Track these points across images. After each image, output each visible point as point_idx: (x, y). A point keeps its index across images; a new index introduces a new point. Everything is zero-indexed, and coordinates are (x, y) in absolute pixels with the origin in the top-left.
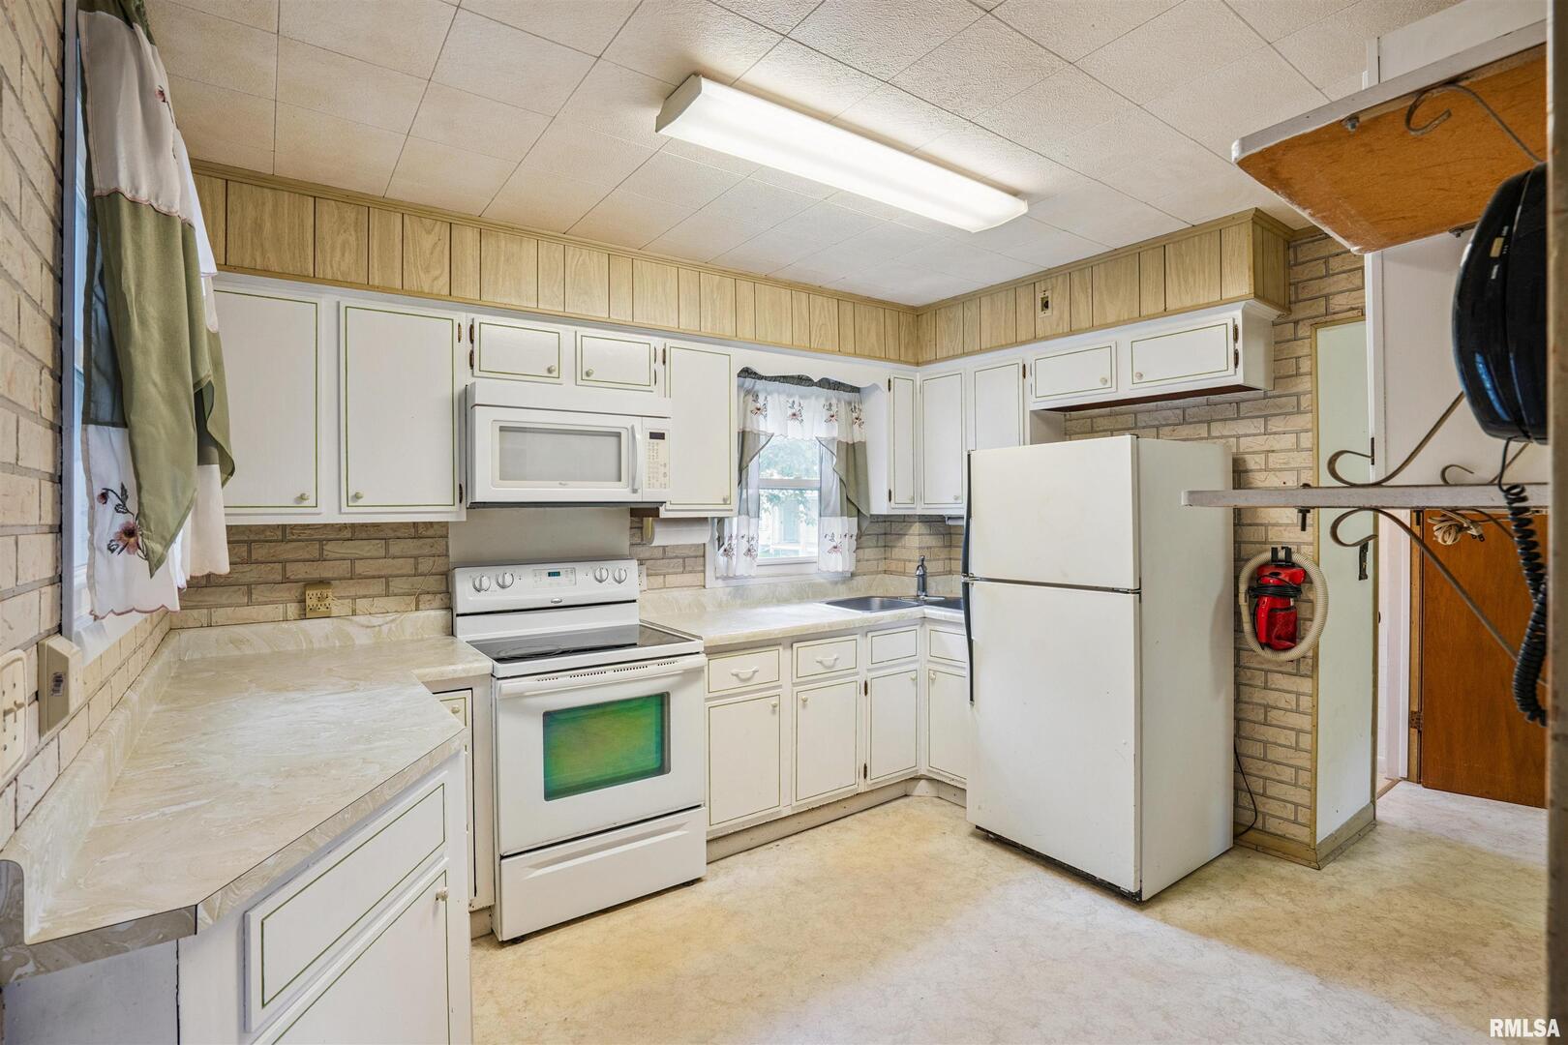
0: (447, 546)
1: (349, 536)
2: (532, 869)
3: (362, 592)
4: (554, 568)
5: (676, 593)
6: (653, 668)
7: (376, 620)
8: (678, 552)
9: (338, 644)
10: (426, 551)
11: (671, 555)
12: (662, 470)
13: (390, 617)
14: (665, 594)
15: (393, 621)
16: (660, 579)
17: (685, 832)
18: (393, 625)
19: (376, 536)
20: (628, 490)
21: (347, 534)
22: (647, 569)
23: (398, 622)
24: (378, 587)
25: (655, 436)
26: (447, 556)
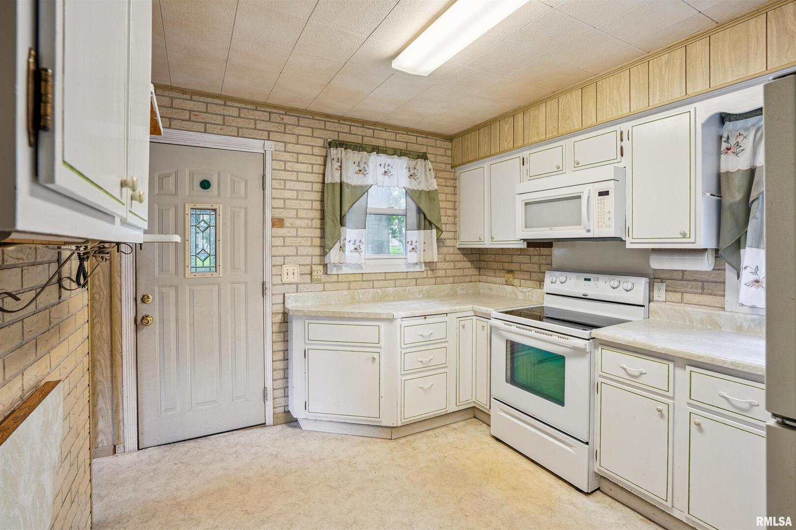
0: (552, 260)
1: (519, 253)
2: (500, 411)
3: (523, 278)
4: (588, 276)
5: (688, 308)
6: (555, 338)
7: (525, 290)
8: (696, 277)
9: (513, 297)
10: (544, 262)
11: (689, 278)
12: (607, 216)
13: (529, 289)
14: (678, 307)
15: (530, 291)
16: (679, 295)
17: (572, 451)
18: (530, 293)
19: (527, 254)
20: (584, 231)
21: (518, 253)
22: (666, 286)
23: (531, 292)
24: (527, 276)
25: (601, 194)
26: (551, 265)
